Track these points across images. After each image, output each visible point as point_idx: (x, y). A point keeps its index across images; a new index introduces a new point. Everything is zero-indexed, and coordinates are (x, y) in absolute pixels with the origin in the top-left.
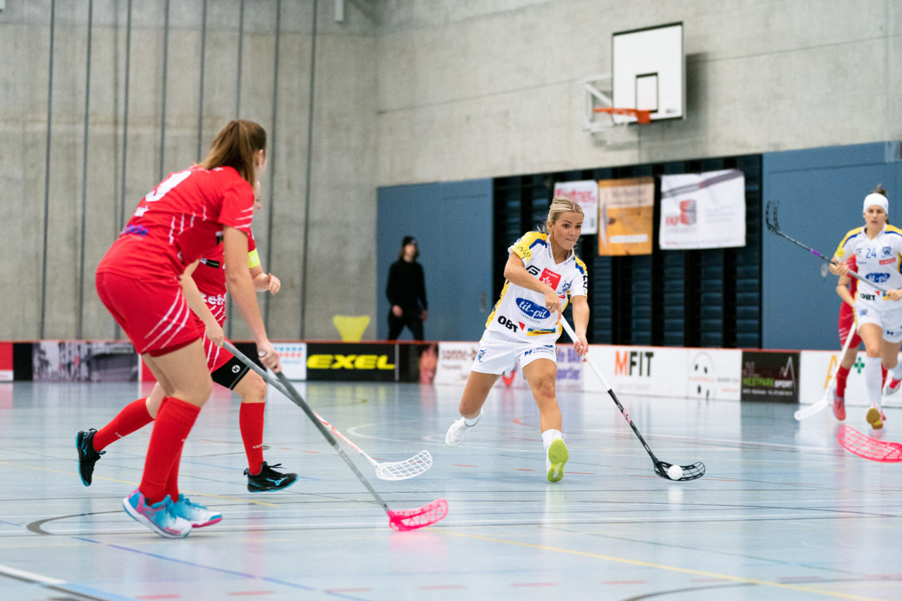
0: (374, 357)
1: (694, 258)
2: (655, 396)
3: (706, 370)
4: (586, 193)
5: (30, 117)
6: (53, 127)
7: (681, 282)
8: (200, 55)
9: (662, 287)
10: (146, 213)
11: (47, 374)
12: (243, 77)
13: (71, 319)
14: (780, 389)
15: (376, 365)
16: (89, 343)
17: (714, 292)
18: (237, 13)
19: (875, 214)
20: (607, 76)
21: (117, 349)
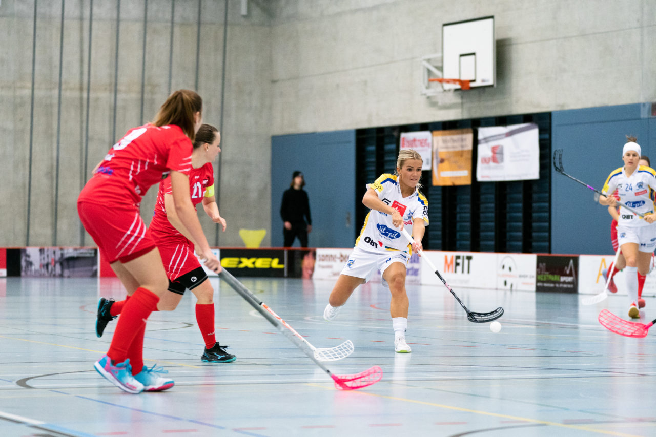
0: (269, 259)
1: (502, 187)
2: (473, 288)
3: (510, 269)
4: (423, 140)
5: (19, 84)
6: (36, 92)
7: (492, 205)
8: (142, 40)
9: (478, 208)
10: (113, 158)
11: (31, 271)
12: (174, 56)
13: (48, 231)
14: (564, 283)
15: (270, 265)
16: (61, 249)
17: (516, 213)
18: (170, 9)
19: (631, 157)
20: (439, 55)
21: (82, 253)
